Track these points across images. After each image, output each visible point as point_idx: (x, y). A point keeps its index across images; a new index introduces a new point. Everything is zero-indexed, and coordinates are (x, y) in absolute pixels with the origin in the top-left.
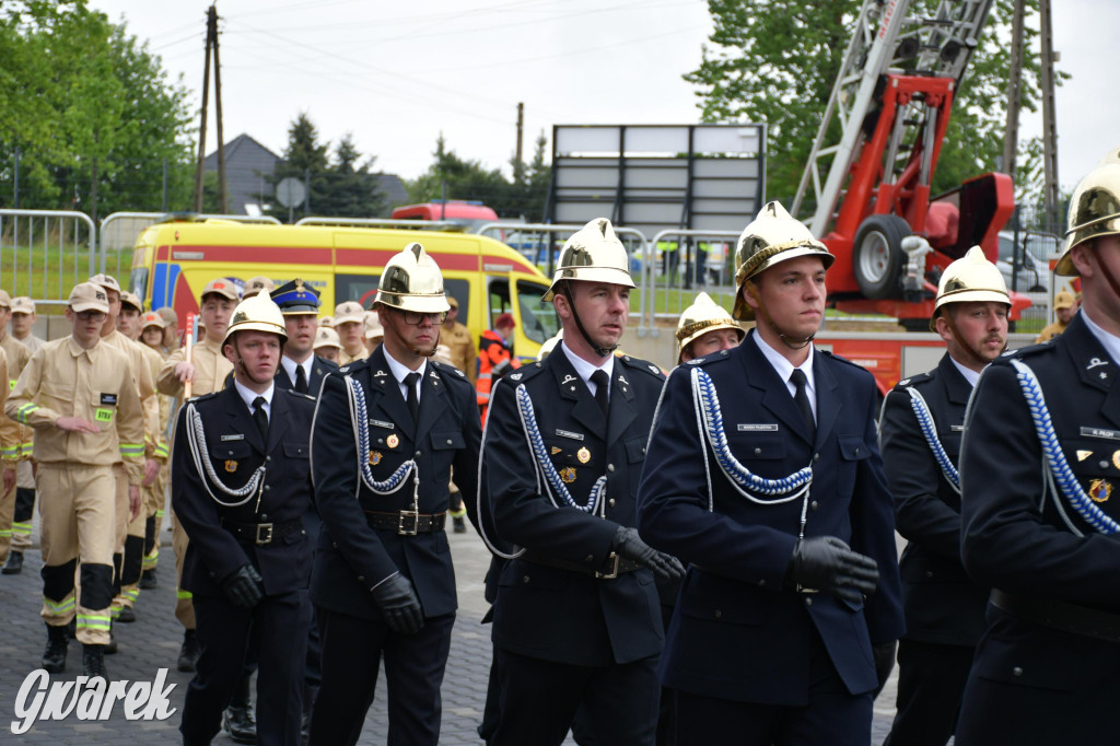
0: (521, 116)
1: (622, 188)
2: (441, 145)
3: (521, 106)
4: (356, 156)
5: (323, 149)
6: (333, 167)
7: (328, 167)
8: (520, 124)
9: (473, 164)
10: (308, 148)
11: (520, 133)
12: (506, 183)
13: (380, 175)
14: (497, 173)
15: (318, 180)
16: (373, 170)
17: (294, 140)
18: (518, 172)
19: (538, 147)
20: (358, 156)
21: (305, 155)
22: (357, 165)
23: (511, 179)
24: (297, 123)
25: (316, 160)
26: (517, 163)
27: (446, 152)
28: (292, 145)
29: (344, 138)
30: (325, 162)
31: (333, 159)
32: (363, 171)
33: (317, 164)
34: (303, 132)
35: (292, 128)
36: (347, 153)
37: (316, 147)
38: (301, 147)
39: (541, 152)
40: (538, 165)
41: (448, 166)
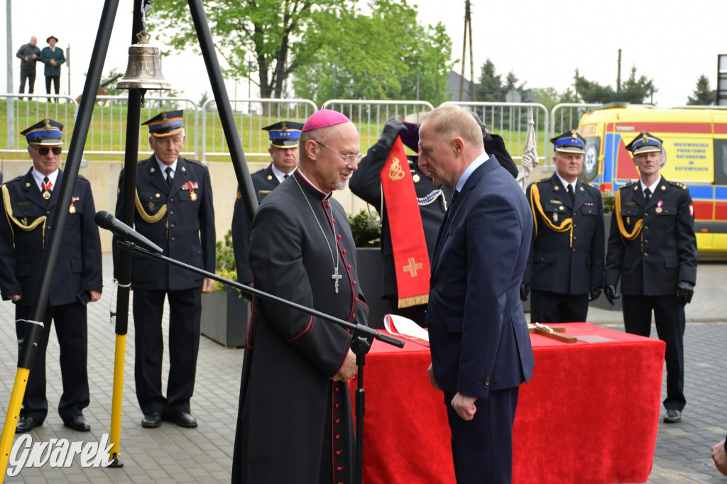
0: (620, 56)
2: (577, 74)
3: (620, 51)
4: (516, 81)
5: (498, 77)
6: (505, 86)
7: (502, 86)
8: (619, 61)
9: (595, 83)
10: (491, 76)
11: (619, 65)
12: (614, 93)
13: (529, 90)
14: (608, 87)
15: (497, 94)
16: (525, 88)
17: (484, 72)
18: (619, 86)
19: (631, 73)
20: (518, 80)
21: (490, 80)
22: (517, 85)
23: (616, 91)
24: (485, 63)
25: (495, 83)
26: (619, 81)
27: (580, 76)
28: (482, 75)
29: (510, 71)
30: (500, 83)
31: (504, 82)
32: (520, 89)
33: (497, 85)
34: (488, 68)
35: (483, 66)
36: (511, 79)
37: (495, 75)
38: (488, 76)
39: (633, 75)
40: (631, 82)
41: (582, 84)
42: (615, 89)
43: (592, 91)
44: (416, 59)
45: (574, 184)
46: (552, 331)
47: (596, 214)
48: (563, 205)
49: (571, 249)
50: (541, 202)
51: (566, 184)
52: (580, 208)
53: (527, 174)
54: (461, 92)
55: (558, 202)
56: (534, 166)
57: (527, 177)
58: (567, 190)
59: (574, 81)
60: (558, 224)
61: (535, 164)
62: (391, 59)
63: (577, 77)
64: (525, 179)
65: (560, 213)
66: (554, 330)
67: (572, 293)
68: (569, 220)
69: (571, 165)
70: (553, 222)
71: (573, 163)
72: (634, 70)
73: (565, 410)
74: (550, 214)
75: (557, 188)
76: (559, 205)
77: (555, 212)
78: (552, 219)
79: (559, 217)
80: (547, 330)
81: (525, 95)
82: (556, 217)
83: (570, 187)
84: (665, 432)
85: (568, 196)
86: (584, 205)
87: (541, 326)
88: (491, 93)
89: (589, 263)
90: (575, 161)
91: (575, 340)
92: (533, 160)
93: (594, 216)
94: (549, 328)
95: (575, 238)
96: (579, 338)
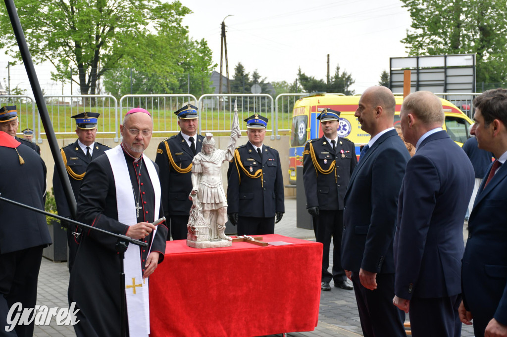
0: (328, 59)
1: (418, 81)
2: (300, 72)
3: (328, 55)
4: (259, 77)
5: (247, 75)
6: (251, 81)
7: (249, 81)
8: (328, 62)
9: (312, 78)
10: (242, 75)
11: (328, 65)
13: (268, 83)
14: (321, 80)
15: (246, 86)
16: (265, 82)
17: (237, 72)
18: (328, 81)
19: (336, 70)
20: (260, 77)
21: (241, 77)
22: (260, 80)
23: (326, 83)
24: (238, 65)
26: (328, 76)
27: (302, 73)
29: (255, 70)
30: (248, 79)
31: (251, 78)
32: (262, 82)
33: (246, 80)
34: (240, 69)
35: (235, 67)
36: (256, 76)
37: (245, 72)
38: (240, 74)
39: (338, 72)
40: (337, 77)
41: (303, 78)
42: (325, 81)
43: (310, 84)
44: (189, 64)
45: (261, 148)
46: (253, 240)
47: (276, 165)
48: (256, 161)
49: (263, 188)
50: (241, 160)
51: (256, 148)
52: (266, 163)
53: (234, 142)
54: (220, 86)
55: (252, 160)
56: (238, 137)
57: (234, 144)
58: (257, 152)
59: (298, 77)
60: (253, 173)
61: (239, 136)
62: (171, 64)
63: (300, 74)
64: (233, 146)
65: (254, 166)
66: (255, 239)
67: (266, 216)
68: (260, 171)
69: (255, 137)
70: (250, 173)
71: (256, 135)
72: (338, 69)
73: (261, 287)
74: (247, 168)
75: (250, 151)
76: (253, 161)
77: (251, 166)
78: (249, 171)
79: (253, 169)
80: (251, 239)
81: (265, 88)
82: (251, 169)
83: (258, 149)
84: (334, 303)
85: (259, 155)
86: (268, 160)
87: (247, 237)
88: (242, 86)
89: (275, 197)
90: (257, 133)
91: (267, 244)
92: (238, 133)
93: (275, 166)
94: (252, 238)
95: (265, 181)
96: (269, 243)
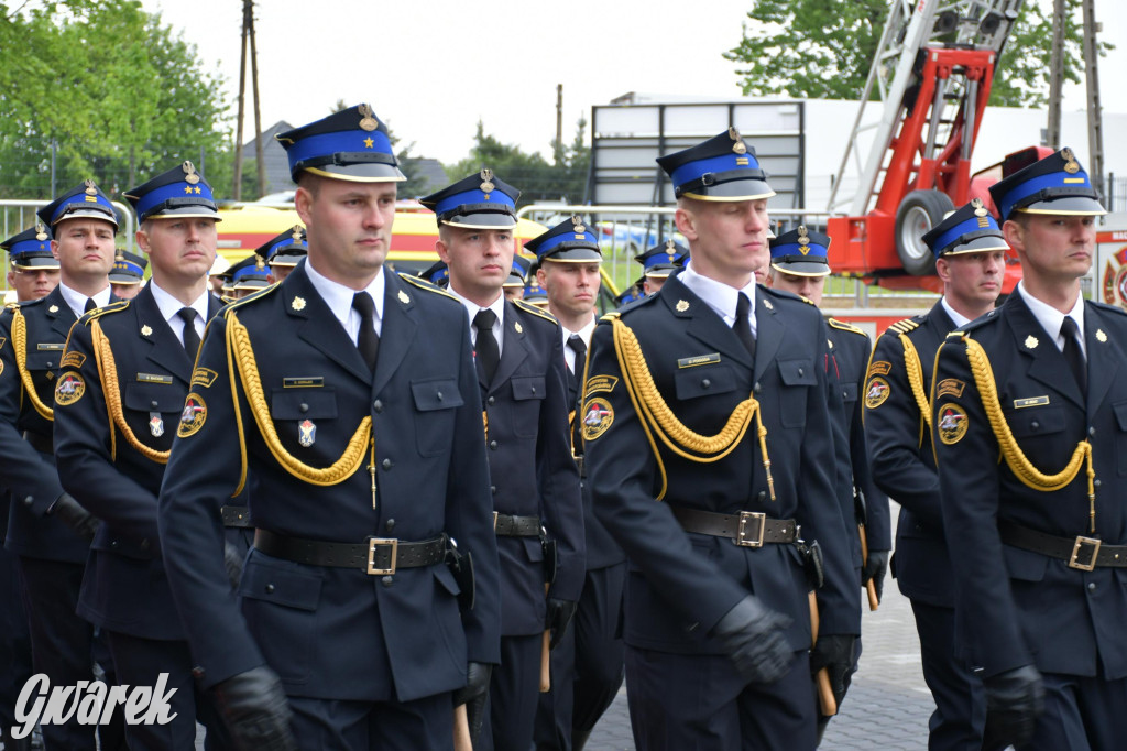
0: (560, 98)
2: (481, 131)
3: (560, 88)
8: (559, 106)
9: (513, 148)
11: (559, 114)
12: (546, 165)
13: (420, 159)
14: (537, 156)
18: (559, 154)
19: (578, 128)
20: (398, 140)
23: (552, 162)
26: (558, 146)
27: (485, 135)
32: (402, 156)
39: (580, 135)
40: (577, 147)
41: (488, 149)
43: (505, 164)
63: (480, 136)
72: (584, 124)
